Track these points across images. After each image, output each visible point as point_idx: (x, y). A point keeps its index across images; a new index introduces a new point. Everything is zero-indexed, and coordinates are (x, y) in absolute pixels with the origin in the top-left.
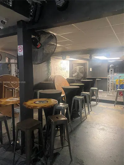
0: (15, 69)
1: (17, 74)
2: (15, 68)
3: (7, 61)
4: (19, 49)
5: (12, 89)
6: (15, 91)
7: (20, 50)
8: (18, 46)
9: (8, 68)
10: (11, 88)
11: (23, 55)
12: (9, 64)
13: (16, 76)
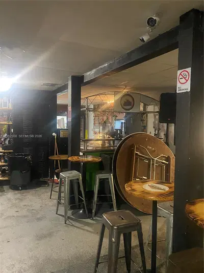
0: (154, 123)
1: (157, 131)
2: (153, 120)
3: (142, 109)
4: (181, 77)
5: (149, 160)
6: (153, 164)
7: (183, 81)
8: (179, 72)
9: (142, 120)
10: (146, 158)
11: (189, 90)
12: (144, 114)
13: (155, 135)
